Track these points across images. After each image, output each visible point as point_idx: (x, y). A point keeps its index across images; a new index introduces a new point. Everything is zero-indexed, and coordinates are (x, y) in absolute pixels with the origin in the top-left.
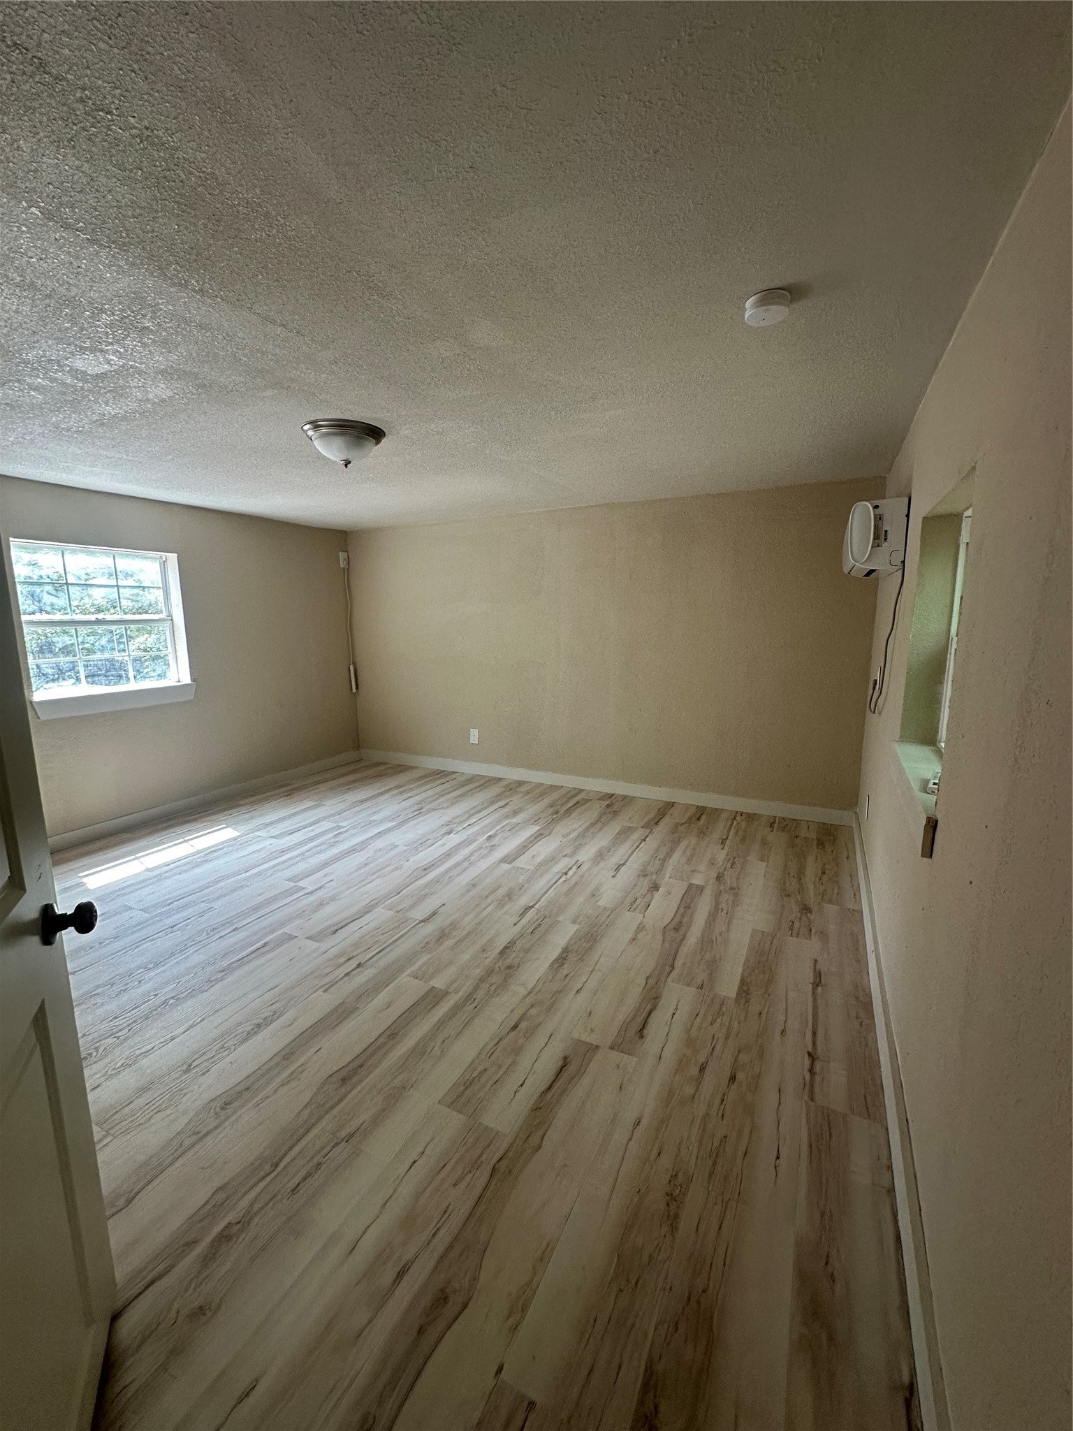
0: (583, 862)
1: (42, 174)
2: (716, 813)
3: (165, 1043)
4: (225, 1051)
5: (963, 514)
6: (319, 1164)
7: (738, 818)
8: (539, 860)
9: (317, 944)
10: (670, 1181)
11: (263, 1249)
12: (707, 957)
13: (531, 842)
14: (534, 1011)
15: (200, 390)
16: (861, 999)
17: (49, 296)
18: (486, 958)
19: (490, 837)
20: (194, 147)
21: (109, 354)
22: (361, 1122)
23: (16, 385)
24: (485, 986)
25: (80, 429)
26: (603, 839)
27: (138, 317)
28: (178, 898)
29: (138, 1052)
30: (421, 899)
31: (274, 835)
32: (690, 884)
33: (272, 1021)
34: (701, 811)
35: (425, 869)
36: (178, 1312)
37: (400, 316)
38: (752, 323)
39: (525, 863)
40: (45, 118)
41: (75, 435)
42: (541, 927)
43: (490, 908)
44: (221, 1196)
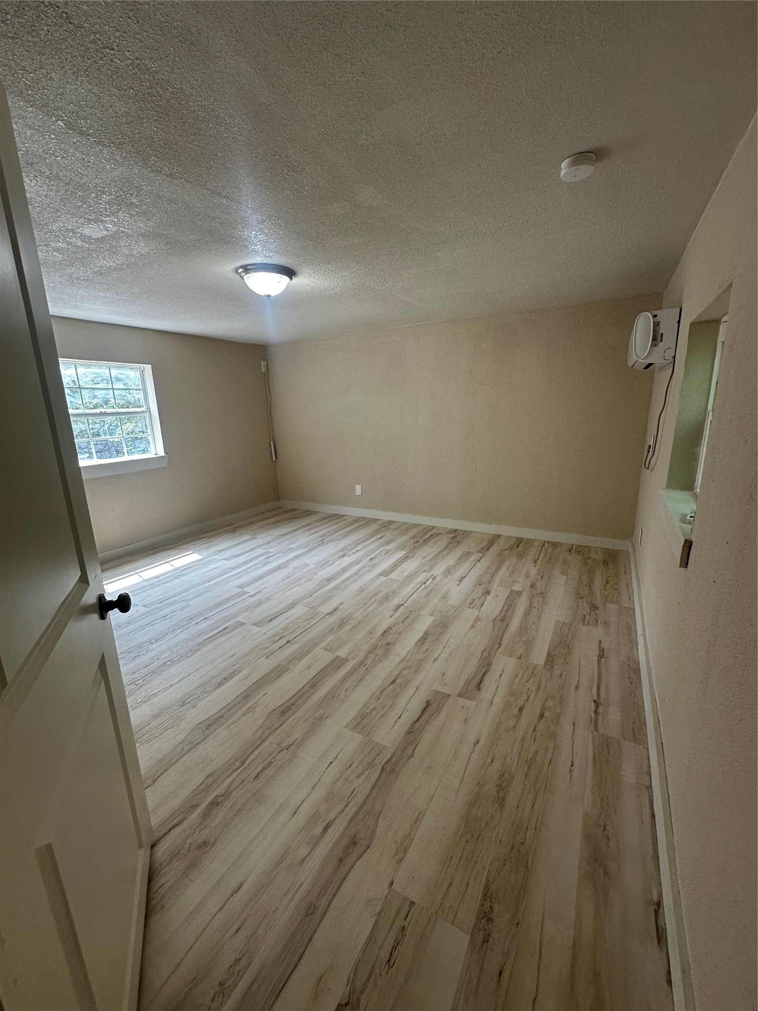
0: (437, 575)
1: (66, 96)
2: (530, 542)
3: (167, 689)
4: (205, 694)
5: (721, 319)
6: (271, 763)
7: (546, 546)
8: (406, 573)
9: (259, 629)
10: (499, 778)
11: (240, 810)
12: (524, 638)
13: (400, 562)
14: (405, 672)
15: (167, 247)
16: (632, 666)
17: (68, 184)
18: (372, 638)
19: (371, 559)
20: (169, 70)
21: (107, 223)
22: (295, 738)
23: (45, 248)
24: (372, 656)
25: (86, 278)
26: (450, 560)
27: (127, 196)
28: (166, 599)
29: (150, 694)
30: (327, 599)
31: (225, 557)
32: (512, 590)
33: (234, 676)
34: (519, 541)
35: (328, 580)
36: (190, 844)
37: (309, 186)
38: (565, 180)
39: (397, 576)
40: (69, 56)
41: (83, 283)
42: (410, 618)
43: (373, 606)
44: (210, 780)
